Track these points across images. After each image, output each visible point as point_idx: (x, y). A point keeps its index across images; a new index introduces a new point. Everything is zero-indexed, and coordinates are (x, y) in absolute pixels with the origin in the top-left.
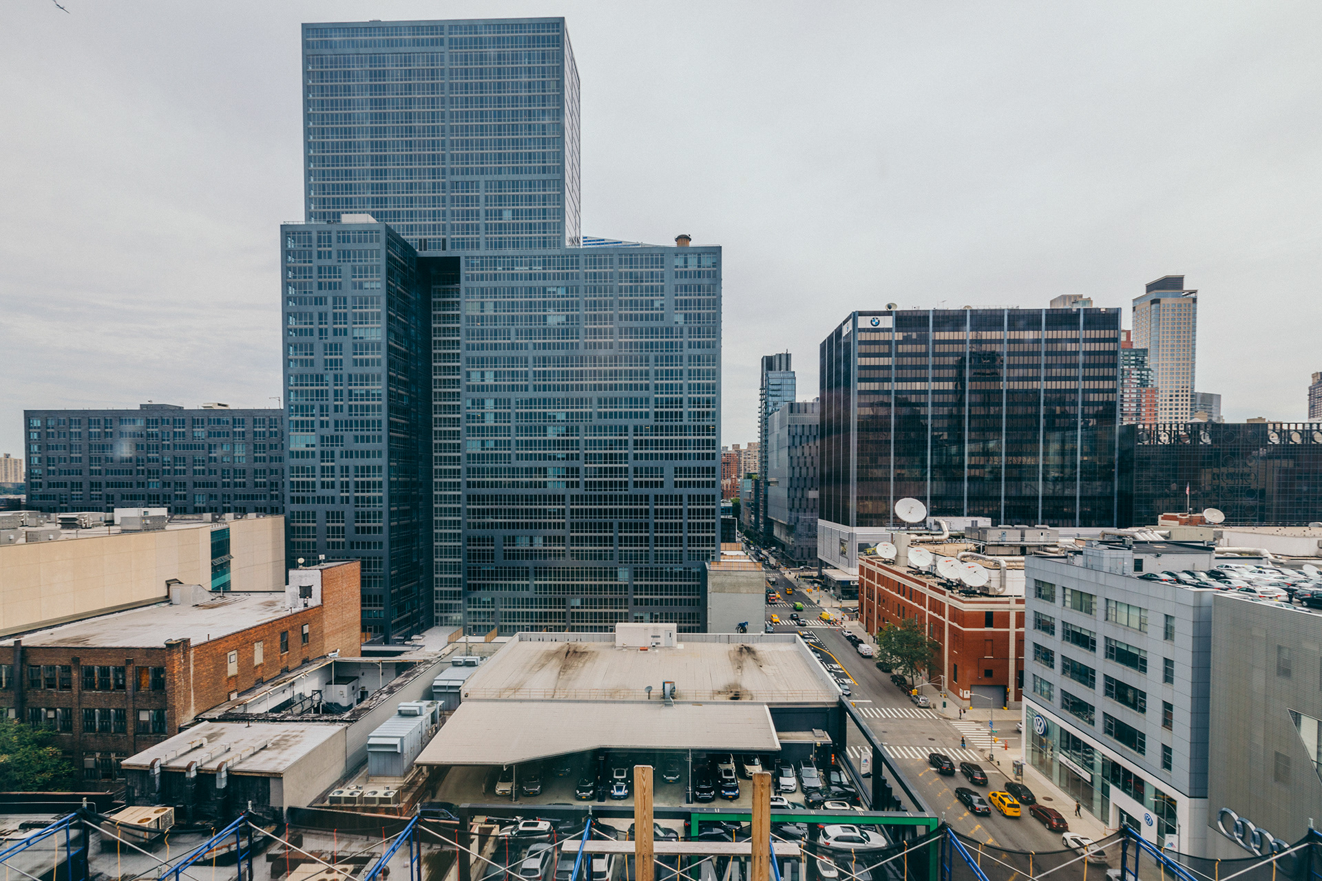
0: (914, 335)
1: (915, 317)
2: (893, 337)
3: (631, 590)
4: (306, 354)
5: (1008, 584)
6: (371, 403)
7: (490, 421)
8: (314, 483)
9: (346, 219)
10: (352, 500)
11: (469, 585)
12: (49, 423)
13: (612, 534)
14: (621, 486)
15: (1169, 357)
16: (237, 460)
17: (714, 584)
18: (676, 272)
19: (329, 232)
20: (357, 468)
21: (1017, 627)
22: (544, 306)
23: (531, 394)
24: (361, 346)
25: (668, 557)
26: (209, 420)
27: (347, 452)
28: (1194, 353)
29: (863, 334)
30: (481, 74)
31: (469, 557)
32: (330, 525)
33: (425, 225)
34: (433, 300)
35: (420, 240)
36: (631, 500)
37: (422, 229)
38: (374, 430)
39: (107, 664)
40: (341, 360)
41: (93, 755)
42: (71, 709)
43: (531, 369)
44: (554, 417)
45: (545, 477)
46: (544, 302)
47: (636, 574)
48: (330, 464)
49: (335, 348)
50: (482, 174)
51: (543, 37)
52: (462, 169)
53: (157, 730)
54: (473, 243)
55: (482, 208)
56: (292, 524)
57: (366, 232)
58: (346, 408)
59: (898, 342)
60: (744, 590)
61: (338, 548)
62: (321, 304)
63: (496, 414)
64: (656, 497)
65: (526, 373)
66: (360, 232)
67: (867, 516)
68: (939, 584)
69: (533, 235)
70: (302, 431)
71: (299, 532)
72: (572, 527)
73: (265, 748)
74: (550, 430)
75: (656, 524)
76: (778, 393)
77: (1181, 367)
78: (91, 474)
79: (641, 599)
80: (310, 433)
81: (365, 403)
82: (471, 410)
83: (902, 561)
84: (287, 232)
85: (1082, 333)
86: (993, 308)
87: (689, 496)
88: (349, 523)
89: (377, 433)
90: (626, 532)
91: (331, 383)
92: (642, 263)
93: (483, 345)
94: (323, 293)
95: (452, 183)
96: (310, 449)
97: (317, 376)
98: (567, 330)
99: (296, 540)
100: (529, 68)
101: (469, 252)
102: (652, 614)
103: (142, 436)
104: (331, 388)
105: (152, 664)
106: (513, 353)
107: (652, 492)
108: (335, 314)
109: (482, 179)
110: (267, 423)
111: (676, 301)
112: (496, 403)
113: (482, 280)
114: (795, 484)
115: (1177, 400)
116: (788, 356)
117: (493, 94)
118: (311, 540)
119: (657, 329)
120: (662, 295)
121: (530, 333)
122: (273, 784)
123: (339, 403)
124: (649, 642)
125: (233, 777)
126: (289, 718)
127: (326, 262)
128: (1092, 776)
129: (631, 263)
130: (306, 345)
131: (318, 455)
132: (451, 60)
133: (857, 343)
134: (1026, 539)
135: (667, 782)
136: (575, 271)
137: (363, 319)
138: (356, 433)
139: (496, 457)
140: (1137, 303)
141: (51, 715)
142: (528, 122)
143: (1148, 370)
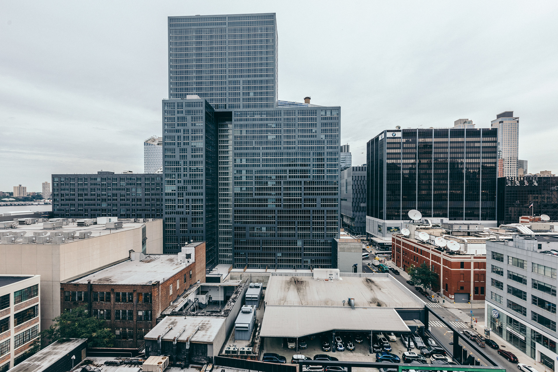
0: (410, 140)
1: (411, 132)
2: (401, 141)
3: (302, 249)
4: (172, 153)
5: (468, 250)
6: (198, 173)
7: (244, 179)
8: (175, 206)
9: (189, 97)
10: (190, 213)
11: (235, 247)
12: (62, 180)
13: (295, 226)
14: (298, 206)
15: (507, 145)
16: (138, 195)
17: (340, 248)
18: (322, 118)
19: (182, 103)
20: (192, 200)
21: (474, 269)
22: (267, 132)
23: (261, 168)
24: (194, 150)
25: (318, 236)
26: (127, 178)
27: (188, 193)
28: (518, 144)
29: (389, 139)
30: (241, 36)
31: (235, 236)
32: (181, 223)
33: (218, 99)
34: (219, 129)
35: (216, 105)
36: (303, 212)
37: (216, 100)
38: (200, 184)
39: (125, 292)
40: (186, 155)
41: (119, 329)
42: (110, 310)
43: (261, 158)
44: (271, 177)
45: (267, 202)
46: (267, 130)
47: (305, 243)
48: (182, 198)
49: (184, 150)
50: (241, 77)
51: (267, 21)
52: (233, 75)
53: (145, 319)
54: (237, 106)
55: (241, 91)
56: (166, 223)
57: (197, 103)
58: (188, 175)
59: (403, 143)
60: (353, 251)
61: (185, 233)
62: (178, 132)
63: (246, 176)
64: (313, 211)
65: (259, 159)
66: (195, 103)
67: (390, 215)
68: (435, 248)
69: (262, 102)
70: (170, 184)
71: (168, 226)
72: (278, 223)
73: (198, 330)
74: (269, 183)
75: (313, 222)
76: (344, 162)
77: (512, 149)
78: (79, 200)
79: (307, 254)
80: (174, 185)
81: (196, 173)
82: (236, 175)
83: (412, 236)
84: (165, 103)
85: (481, 139)
86: (443, 128)
87: (327, 211)
88: (189, 223)
89: (201, 185)
90: (300, 225)
91: (182, 164)
92: (307, 114)
93: (241, 148)
94: (179, 128)
95: (229, 81)
96: (174, 192)
97: (177, 162)
98: (276, 141)
99: (167, 229)
100: (261, 34)
101: (236, 110)
102: (311, 260)
103: (99, 185)
104: (182, 167)
105: (144, 292)
106: (254, 151)
107: (311, 209)
108: (184, 137)
109: (241, 79)
110: (150, 179)
111: (322, 129)
112: (246, 172)
113: (241, 121)
114: (355, 200)
115: (511, 164)
116: (348, 146)
117: (246, 45)
118: (174, 229)
119: (314, 141)
120: (316, 127)
121: (261, 143)
122: (209, 347)
123: (185, 173)
124: (327, 277)
125: (192, 344)
126: (199, 314)
127: (180, 115)
128: (525, 338)
129: (303, 114)
130: (172, 149)
131: (177, 194)
132: (229, 31)
133: (386, 143)
134: (470, 228)
135: (357, 343)
136: (279, 117)
137: (195, 138)
138: (193, 185)
139: (247, 194)
140: (493, 123)
141: (102, 312)
142: (260, 56)
143: (500, 151)
